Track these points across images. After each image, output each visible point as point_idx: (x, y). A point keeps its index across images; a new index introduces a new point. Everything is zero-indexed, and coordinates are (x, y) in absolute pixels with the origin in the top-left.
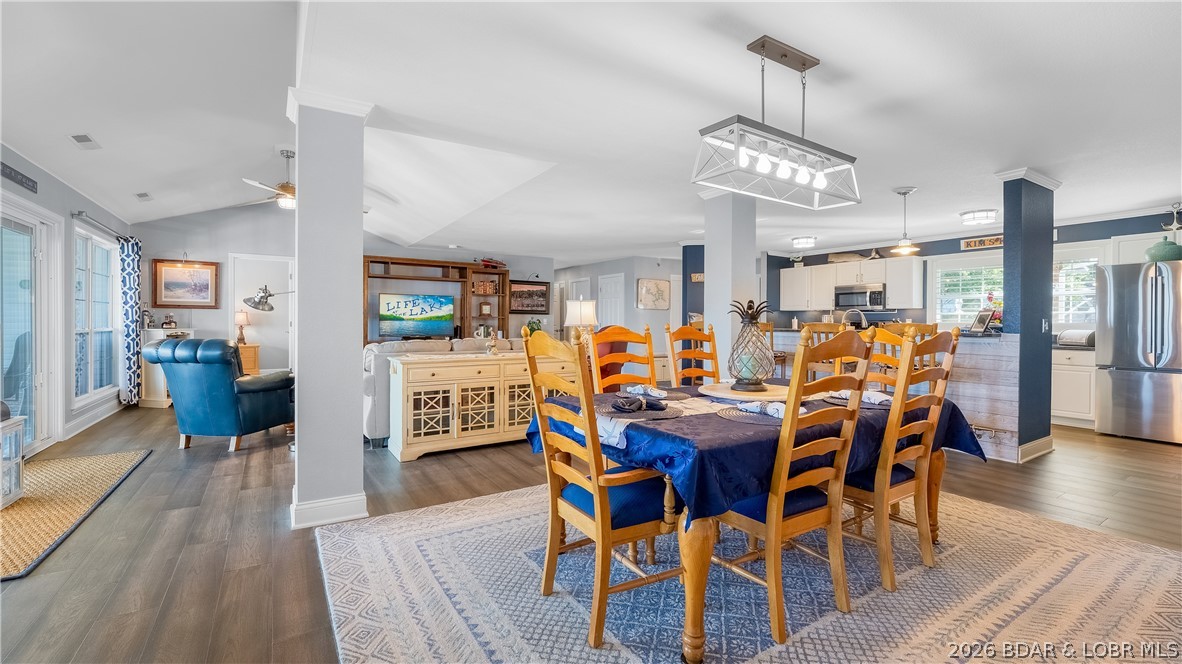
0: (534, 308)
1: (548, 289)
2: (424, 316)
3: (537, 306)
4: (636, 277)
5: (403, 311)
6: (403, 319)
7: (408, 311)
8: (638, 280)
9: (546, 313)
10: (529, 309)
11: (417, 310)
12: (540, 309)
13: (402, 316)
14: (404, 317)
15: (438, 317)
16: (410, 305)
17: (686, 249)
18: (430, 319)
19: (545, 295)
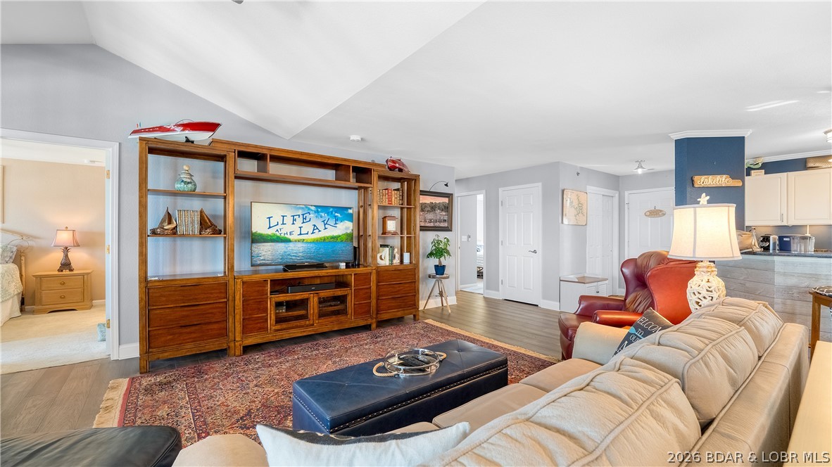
0: (437, 224)
1: (451, 201)
2: (317, 235)
3: (440, 222)
4: (562, 187)
5: (290, 229)
6: (288, 241)
7: (296, 228)
8: (563, 191)
9: (448, 229)
10: (432, 225)
11: (308, 227)
12: (442, 225)
13: (288, 236)
14: (291, 237)
15: (333, 237)
16: (299, 220)
17: (679, 143)
18: (324, 240)
19: (448, 208)
